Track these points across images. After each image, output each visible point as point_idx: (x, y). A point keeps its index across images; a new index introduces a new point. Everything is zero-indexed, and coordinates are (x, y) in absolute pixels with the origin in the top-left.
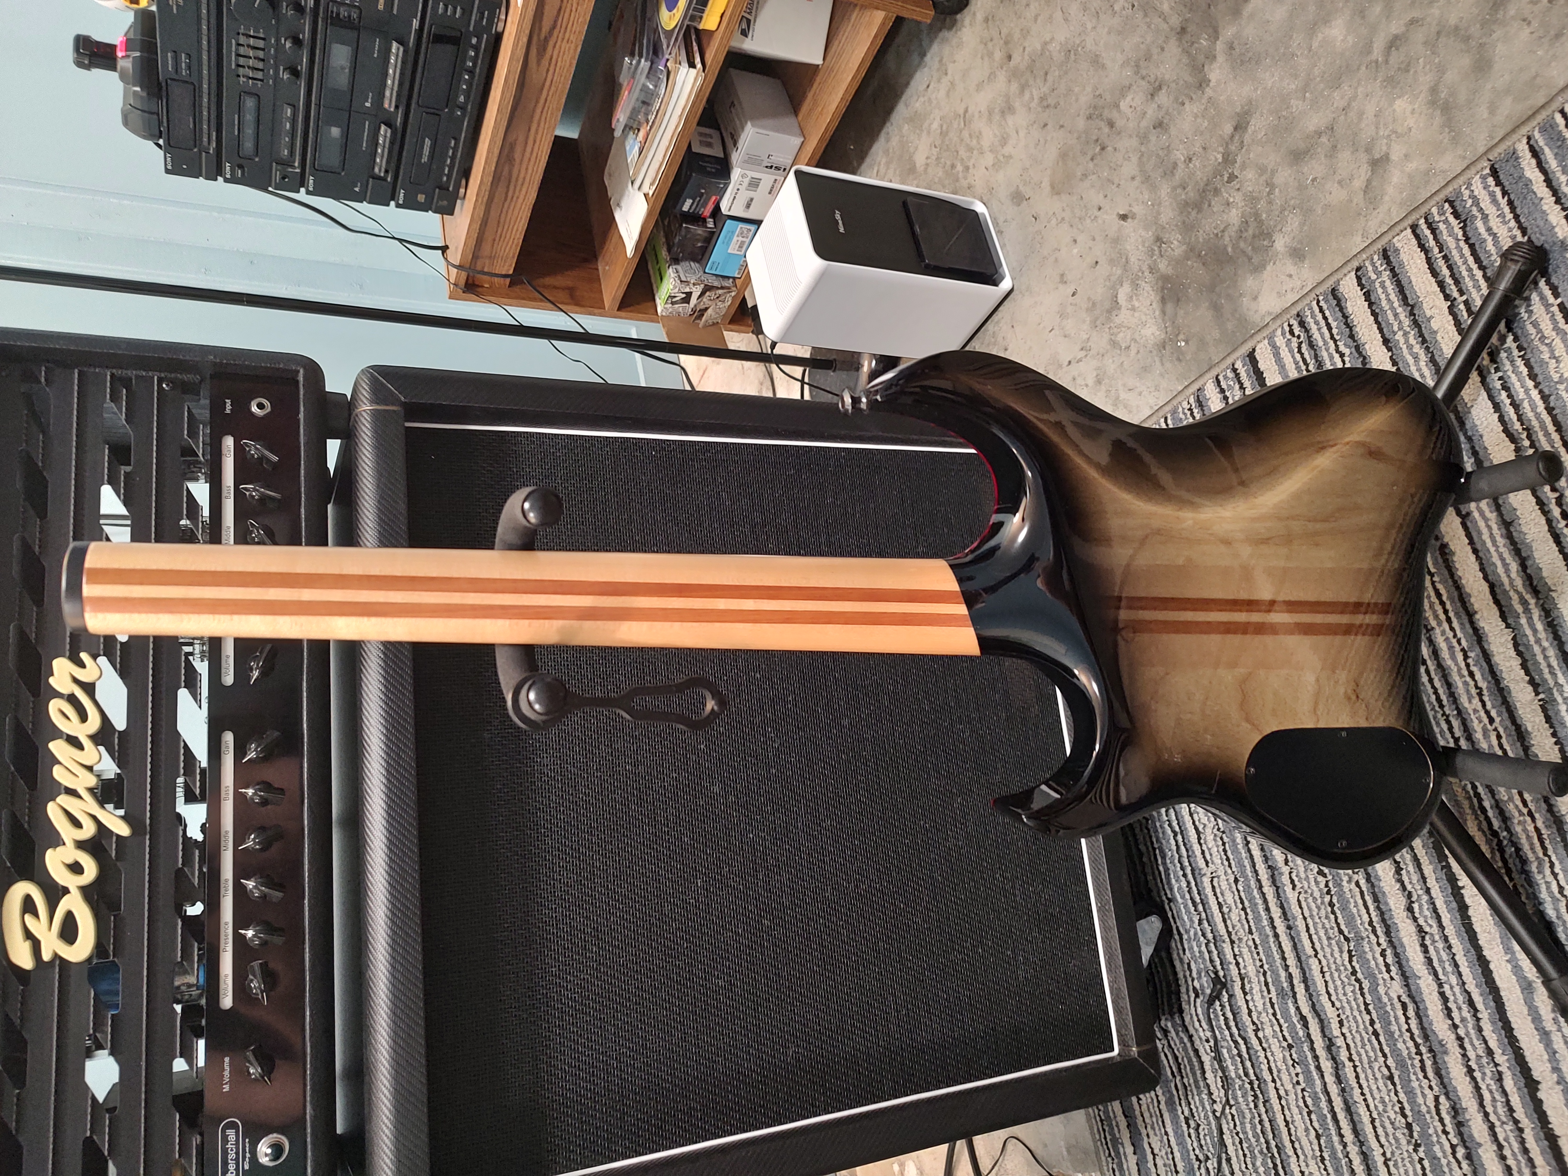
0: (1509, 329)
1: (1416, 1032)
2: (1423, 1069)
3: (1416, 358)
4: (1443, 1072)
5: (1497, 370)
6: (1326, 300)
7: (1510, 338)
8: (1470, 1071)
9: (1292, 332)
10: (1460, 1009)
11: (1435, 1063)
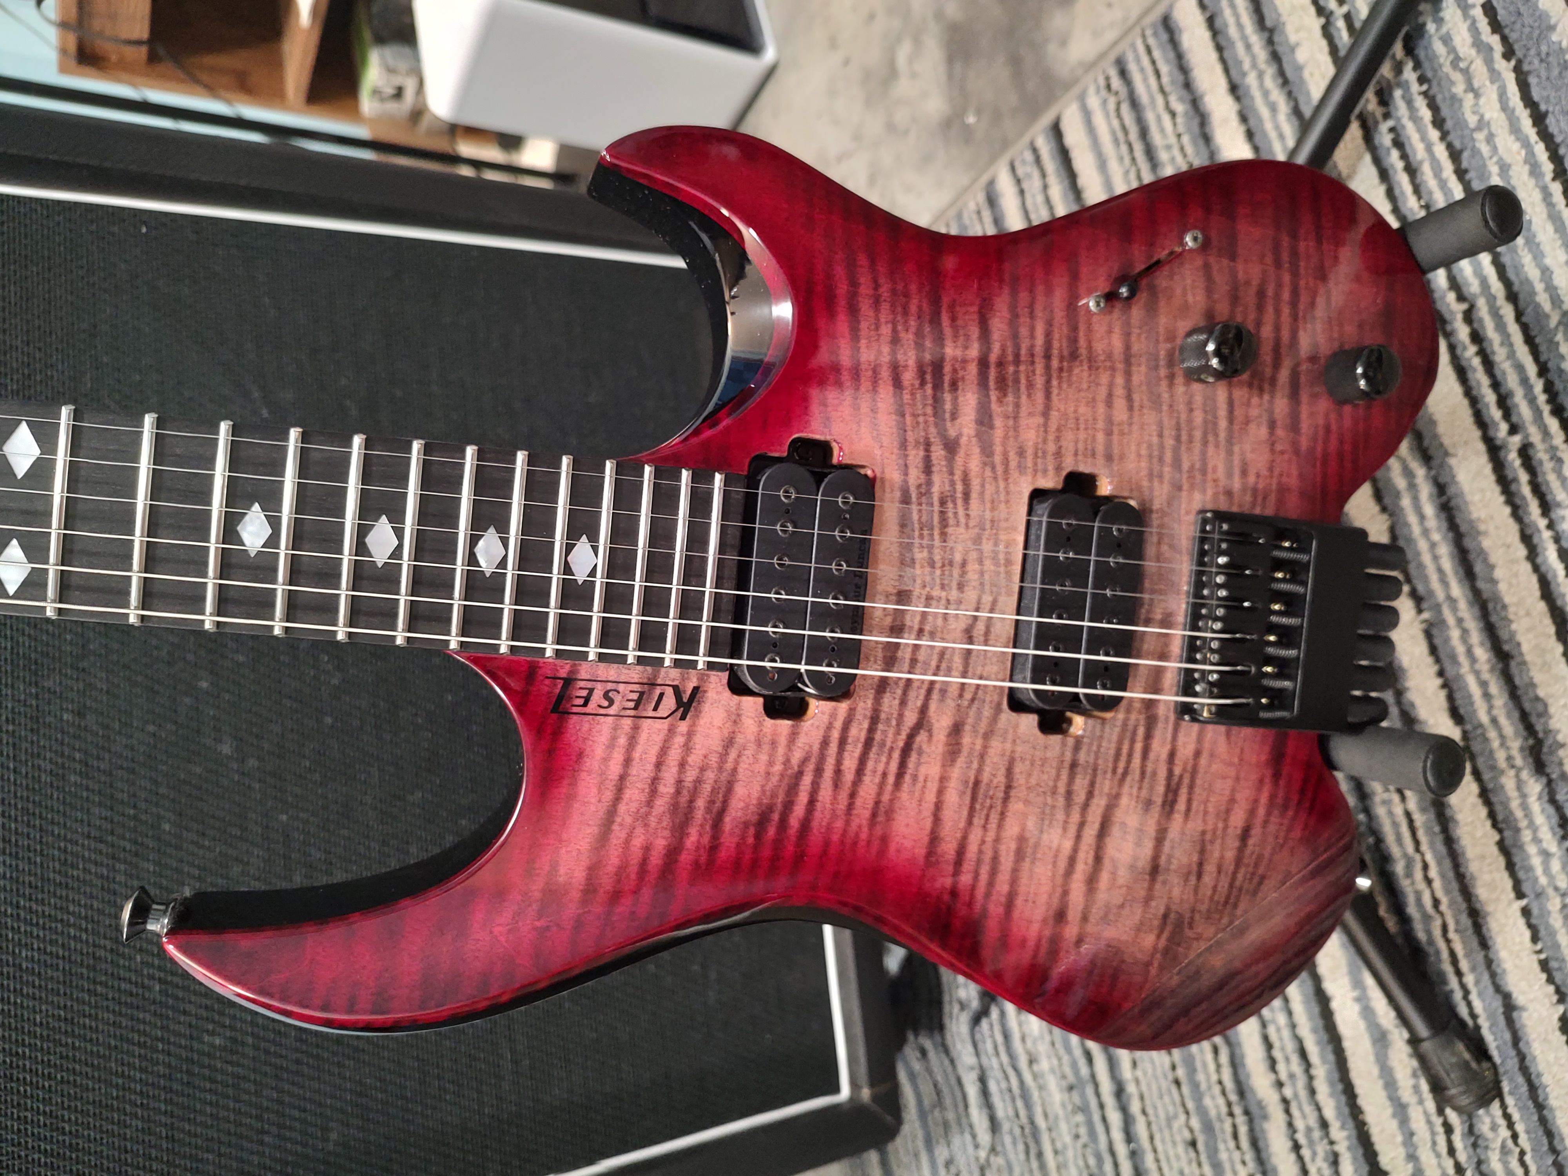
0: (1410, 50)
1: (1229, 1085)
2: (1235, 1136)
3: (1273, 108)
4: (1261, 1144)
5: (1387, 116)
6: (1155, 34)
7: (1410, 65)
8: (1296, 1147)
9: (1108, 87)
10: (1287, 1059)
11: (1251, 1130)
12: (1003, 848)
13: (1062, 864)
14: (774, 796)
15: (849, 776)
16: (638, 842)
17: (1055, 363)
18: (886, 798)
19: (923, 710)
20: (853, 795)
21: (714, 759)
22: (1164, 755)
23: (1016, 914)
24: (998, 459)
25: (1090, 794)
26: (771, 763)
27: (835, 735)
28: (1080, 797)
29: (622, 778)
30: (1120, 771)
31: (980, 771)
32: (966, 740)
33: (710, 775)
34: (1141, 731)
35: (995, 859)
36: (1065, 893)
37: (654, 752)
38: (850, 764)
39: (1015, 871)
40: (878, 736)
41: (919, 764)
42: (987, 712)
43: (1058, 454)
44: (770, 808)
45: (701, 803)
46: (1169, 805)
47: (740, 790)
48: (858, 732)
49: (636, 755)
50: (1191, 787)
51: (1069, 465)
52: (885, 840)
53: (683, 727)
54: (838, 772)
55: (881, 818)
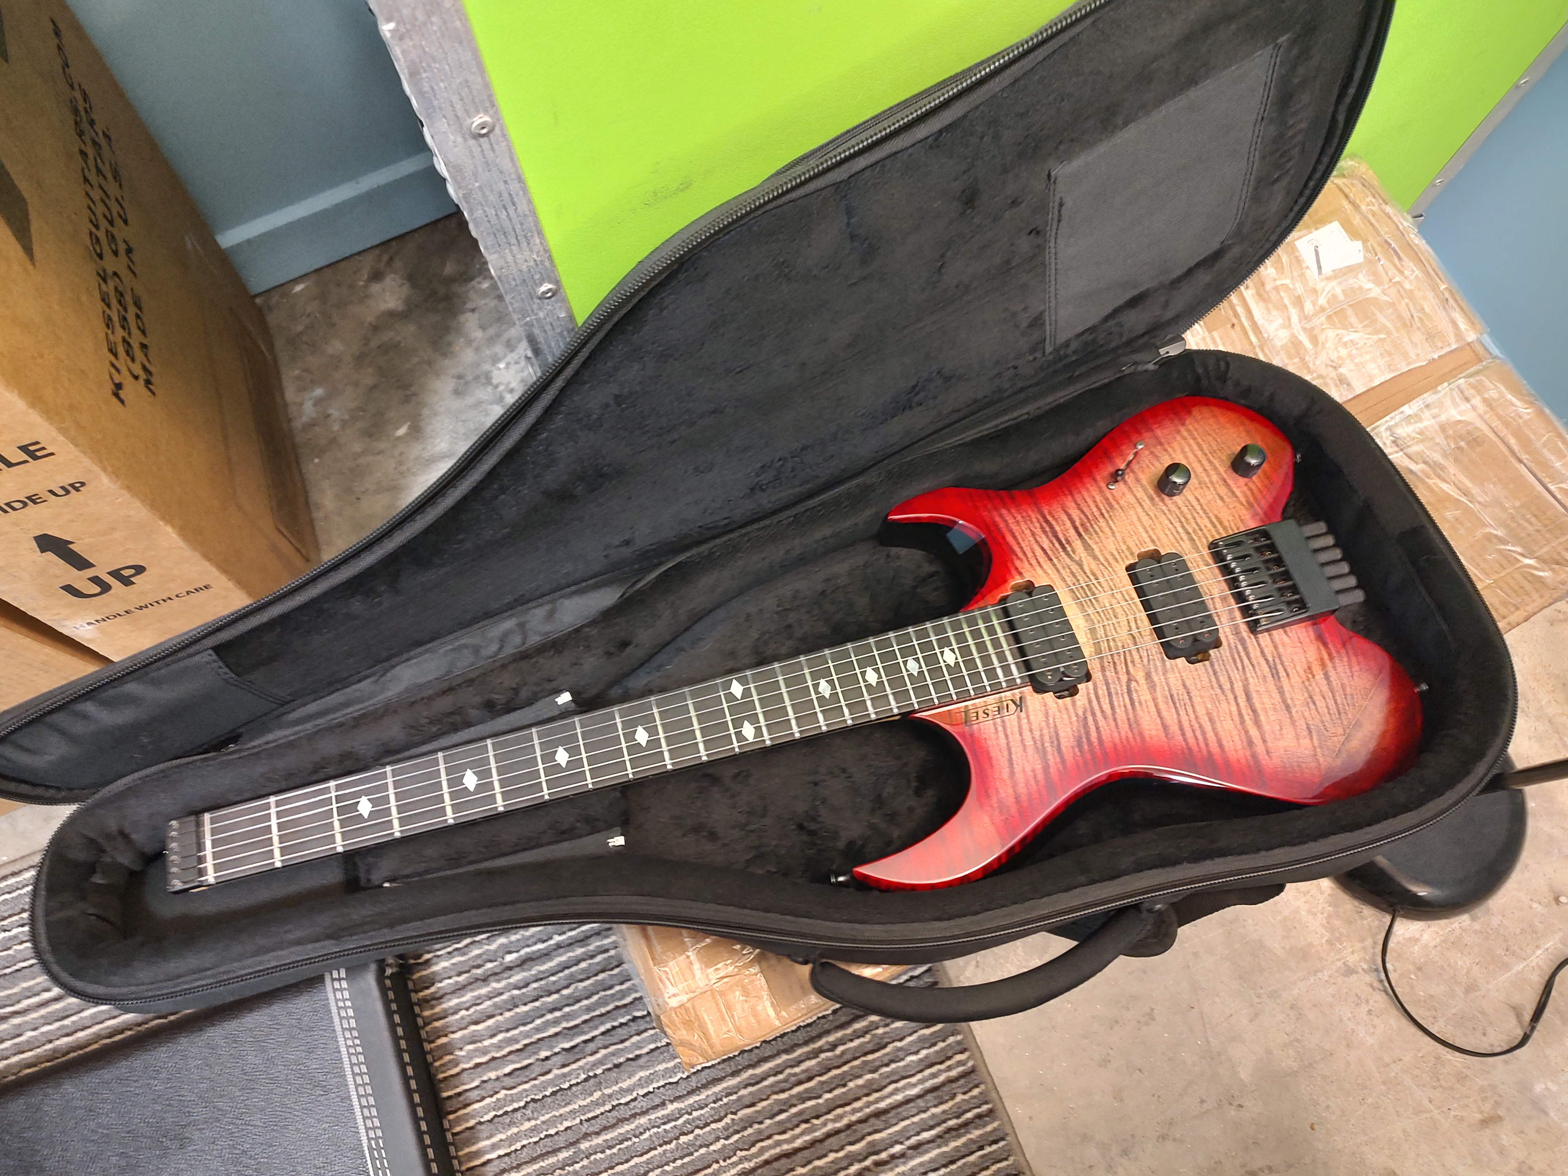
12: (1202, 721)
13: (1237, 718)
14: (1079, 731)
15: (1108, 711)
16: (1028, 769)
17: (1106, 515)
18: (1131, 716)
19: (1128, 672)
20: (1115, 720)
21: (1044, 724)
22: (1259, 654)
23: (1226, 749)
24: (1102, 560)
25: (1231, 683)
26: (1070, 718)
27: (1093, 697)
28: (1227, 686)
29: (1008, 744)
30: (1240, 668)
31: (1170, 690)
32: (1155, 679)
33: (1045, 731)
34: (1240, 647)
35: (1201, 726)
36: (1247, 732)
37: (1016, 729)
38: (1107, 707)
39: (1214, 729)
40: (1113, 690)
41: (1139, 696)
42: (1159, 664)
43: (1129, 548)
44: (1080, 737)
45: (1047, 744)
46: (1275, 675)
47: (1062, 734)
48: (1102, 691)
49: (1009, 732)
50: (1282, 664)
51: (1137, 552)
52: (1141, 734)
53: (1023, 715)
54: (1102, 711)
55: (1134, 726)
